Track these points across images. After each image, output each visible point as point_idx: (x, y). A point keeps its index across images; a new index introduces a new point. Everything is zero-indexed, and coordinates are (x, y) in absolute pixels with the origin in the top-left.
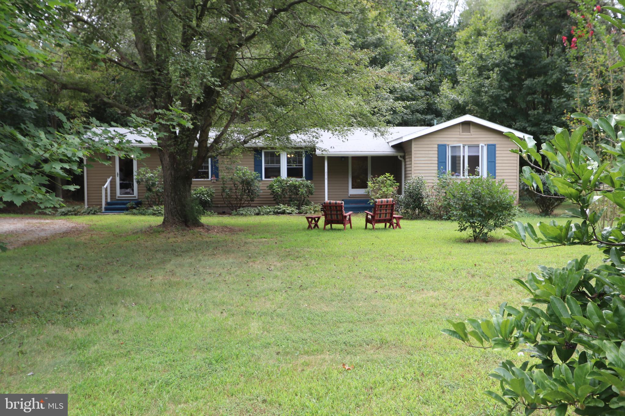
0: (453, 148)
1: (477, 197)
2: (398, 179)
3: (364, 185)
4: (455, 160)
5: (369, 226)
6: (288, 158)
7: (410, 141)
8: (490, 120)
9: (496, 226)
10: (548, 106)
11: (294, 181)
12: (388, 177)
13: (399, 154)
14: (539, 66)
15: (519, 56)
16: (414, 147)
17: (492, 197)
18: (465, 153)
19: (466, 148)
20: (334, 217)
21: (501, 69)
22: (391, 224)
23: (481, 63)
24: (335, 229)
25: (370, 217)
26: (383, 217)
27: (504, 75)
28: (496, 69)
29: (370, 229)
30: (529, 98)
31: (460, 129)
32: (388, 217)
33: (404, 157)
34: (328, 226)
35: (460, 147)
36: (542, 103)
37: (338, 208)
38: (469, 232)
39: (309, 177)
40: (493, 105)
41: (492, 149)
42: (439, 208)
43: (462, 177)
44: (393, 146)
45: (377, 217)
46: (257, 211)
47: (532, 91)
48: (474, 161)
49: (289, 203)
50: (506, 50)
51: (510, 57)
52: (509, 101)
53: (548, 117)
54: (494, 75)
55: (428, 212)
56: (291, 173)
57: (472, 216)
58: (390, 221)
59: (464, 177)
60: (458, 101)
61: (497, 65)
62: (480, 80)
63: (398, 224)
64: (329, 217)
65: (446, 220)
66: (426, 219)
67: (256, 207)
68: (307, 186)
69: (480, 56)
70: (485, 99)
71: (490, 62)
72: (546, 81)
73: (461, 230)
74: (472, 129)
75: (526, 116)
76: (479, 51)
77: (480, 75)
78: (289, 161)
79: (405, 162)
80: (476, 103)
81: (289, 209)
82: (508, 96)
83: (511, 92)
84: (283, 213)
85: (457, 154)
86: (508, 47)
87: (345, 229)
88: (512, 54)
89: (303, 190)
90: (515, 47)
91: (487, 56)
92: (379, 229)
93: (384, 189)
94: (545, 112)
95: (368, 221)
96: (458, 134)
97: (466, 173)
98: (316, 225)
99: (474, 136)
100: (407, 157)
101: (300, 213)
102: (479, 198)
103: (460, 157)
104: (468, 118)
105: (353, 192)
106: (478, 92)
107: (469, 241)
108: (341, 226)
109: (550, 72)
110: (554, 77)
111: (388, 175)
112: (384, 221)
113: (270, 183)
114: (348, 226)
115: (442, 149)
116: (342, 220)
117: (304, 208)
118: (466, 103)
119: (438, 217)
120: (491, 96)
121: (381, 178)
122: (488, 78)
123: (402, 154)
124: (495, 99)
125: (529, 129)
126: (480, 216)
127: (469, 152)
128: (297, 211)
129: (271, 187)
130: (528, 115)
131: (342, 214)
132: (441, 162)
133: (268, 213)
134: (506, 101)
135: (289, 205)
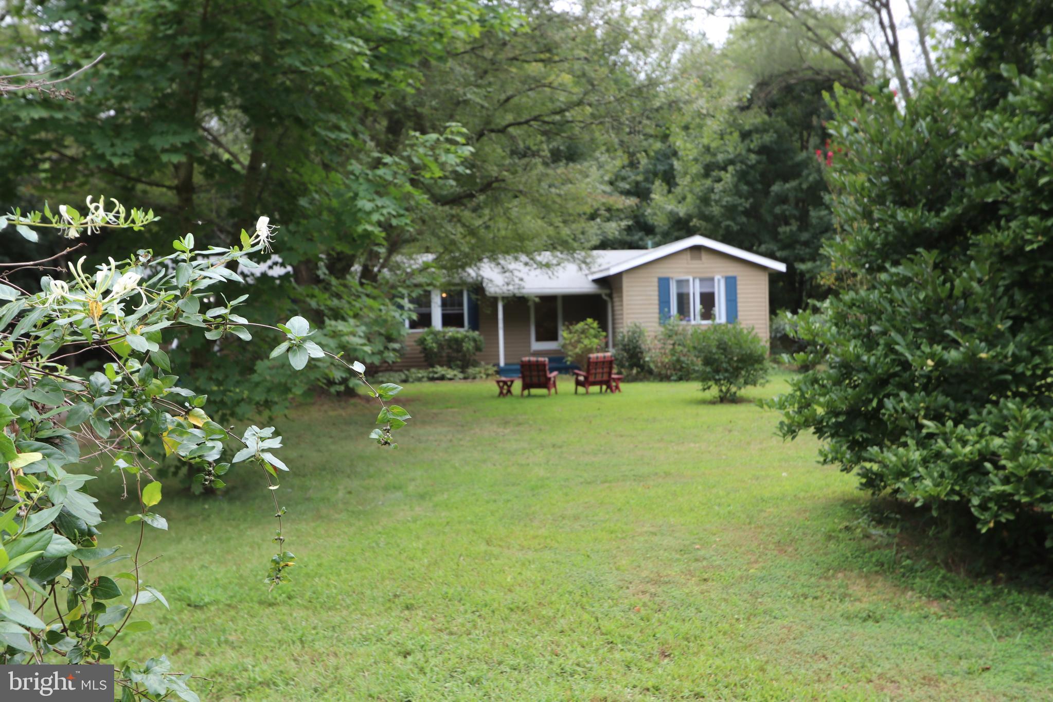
0: (680, 282)
1: (723, 347)
2: (603, 326)
3: (553, 337)
4: (683, 300)
5: (581, 389)
6: (443, 300)
7: (619, 275)
8: (726, 240)
9: (746, 383)
10: (803, 219)
11: (452, 332)
12: (591, 323)
13: (603, 292)
14: (790, 163)
15: (763, 150)
16: (626, 283)
17: (741, 347)
18: (695, 291)
19: (697, 282)
20: (535, 380)
21: (738, 168)
22: (609, 387)
23: (708, 159)
24: (535, 396)
25: (581, 378)
26: (599, 378)
27: (742, 176)
28: (730, 168)
29: (583, 395)
30: (778, 210)
31: (688, 255)
32: (605, 377)
33: (610, 296)
34: (526, 392)
35: (688, 281)
36: (795, 217)
37: (540, 367)
38: (714, 391)
39: (474, 326)
40: (728, 219)
41: (731, 283)
42: (664, 366)
43: (693, 322)
44: (596, 281)
45: (591, 379)
46: (403, 377)
47: (782, 199)
48: (708, 300)
49: (449, 364)
50: (743, 141)
51: (749, 150)
52: (751, 214)
53: (805, 236)
54: (728, 177)
55: (650, 372)
56: (448, 320)
57: (717, 371)
58: (607, 383)
59: (696, 321)
60: (677, 214)
61: (732, 162)
62: (708, 182)
63: (617, 387)
64: (528, 380)
65: (676, 381)
66: (648, 380)
67: (401, 371)
68: (475, 340)
69: (707, 149)
70: (716, 210)
71: (720, 157)
72: (800, 184)
73: (704, 390)
74: (705, 256)
75: (775, 236)
76: (705, 141)
77: (706, 175)
78: (444, 303)
79: (612, 302)
80: (703, 217)
81: (450, 373)
82: (748, 205)
83: (751, 200)
84: (442, 378)
85: (684, 291)
86: (745, 135)
87: (549, 394)
88: (752, 146)
89: (468, 346)
90: (755, 136)
91: (718, 148)
92: (593, 394)
93: (586, 342)
94: (801, 229)
95: (578, 383)
96: (686, 262)
97: (698, 317)
98: (509, 391)
99: (706, 264)
100: (615, 295)
101: (465, 378)
102: (725, 350)
103: (688, 295)
104: (698, 240)
105: (537, 346)
106: (705, 200)
107: (713, 402)
108: (543, 391)
109: (805, 172)
110: (811, 179)
111: (589, 320)
112: (600, 383)
113: (418, 336)
114: (553, 390)
115: (664, 284)
116: (545, 383)
117: (471, 371)
118: (690, 217)
119: (663, 378)
120: (724, 207)
121: (581, 325)
122: (719, 180)
123: (607, 291)
124: (731, 211)
125: (778, 254)
126: (726, 370)
127: (701, 287)
128: (461, 376)
129: (422, 342)
130: (777, 233)
131: (545, 375)
132: (664, 302)
133: (419, 380)
134: (746, 213)
135: (450, 367)
